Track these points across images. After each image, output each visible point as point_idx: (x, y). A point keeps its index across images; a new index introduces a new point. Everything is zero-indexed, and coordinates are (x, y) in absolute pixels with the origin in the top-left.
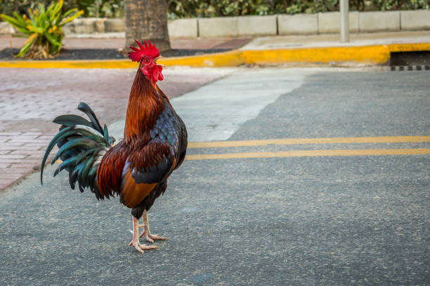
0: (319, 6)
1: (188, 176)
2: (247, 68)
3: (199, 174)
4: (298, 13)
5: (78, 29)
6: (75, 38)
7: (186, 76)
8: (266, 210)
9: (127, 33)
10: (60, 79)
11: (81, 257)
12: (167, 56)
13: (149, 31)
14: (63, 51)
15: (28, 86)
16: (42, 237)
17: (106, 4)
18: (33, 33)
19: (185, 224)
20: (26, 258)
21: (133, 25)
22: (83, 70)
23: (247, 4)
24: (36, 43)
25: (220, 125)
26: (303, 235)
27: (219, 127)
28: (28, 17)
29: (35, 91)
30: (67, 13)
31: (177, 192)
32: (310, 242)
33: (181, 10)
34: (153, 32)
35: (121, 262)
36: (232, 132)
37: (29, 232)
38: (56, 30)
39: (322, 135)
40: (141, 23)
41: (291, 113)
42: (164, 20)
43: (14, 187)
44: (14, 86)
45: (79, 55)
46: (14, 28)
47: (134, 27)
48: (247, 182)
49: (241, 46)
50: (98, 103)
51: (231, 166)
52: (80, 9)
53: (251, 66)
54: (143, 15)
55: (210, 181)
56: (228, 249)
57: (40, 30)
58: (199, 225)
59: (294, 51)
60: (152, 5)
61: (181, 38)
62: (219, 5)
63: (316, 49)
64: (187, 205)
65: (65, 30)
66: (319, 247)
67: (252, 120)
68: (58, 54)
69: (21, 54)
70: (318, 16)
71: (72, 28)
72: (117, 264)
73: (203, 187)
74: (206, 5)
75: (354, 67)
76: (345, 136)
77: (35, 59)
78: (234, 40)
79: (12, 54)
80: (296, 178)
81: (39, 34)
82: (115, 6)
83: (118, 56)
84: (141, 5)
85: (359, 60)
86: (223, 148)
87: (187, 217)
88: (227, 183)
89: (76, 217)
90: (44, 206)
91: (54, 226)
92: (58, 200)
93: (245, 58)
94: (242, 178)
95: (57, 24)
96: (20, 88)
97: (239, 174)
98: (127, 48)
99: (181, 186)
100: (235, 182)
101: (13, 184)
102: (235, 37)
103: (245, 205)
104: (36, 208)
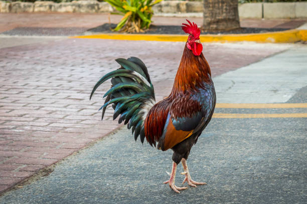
2: (303, 45)
3: (262, 129)
5: (164, 9)
6: (162, 17)
7: (252, 50)
9: (205, 13)
10: (149, 50)
11: (165, 194)
12: (237, 33)
13: (222, 12)
14: (152, 26)
16: (133, 177)
18: (128, 11)
19: (251, 170)
20: (120, 194)
21: (210, 7)
22: (168, 43)
24: (130, 20)
25: (281, 90)
27: (279, 92)
31: (245, 143)
34: (226, 13)
35: (198, 199)
36: (290, 96)
37: (123, 173)
38: (147, 10)
40: (217, 5)
42: (236, 4)
43: (111, 136)
44: (112, 55)
45: (165, 30)
46: (113, 7)
47: (211, 9)
48: (302, 137)
49: (298, 27)
51: (290, 124)
53: (305, 42)
55: (272, 135)
56: (287, 192)
57: (134, 9)
58: (263, 172)
61: (249, 19)
64: (253, 154)
65: (154, 10)
68: (148, 29)
69: (118, 29)
71: (159, 8)
72: (195, 201)
73: (266, 140)
77: (129, 33)
78: (292, 21)
79: (110, 28)
81: (133, 12)
86: (282, 109)
87: (253, 164)
88: (286, 137)
89: (161, 161)
90: (135, 152)
91: (144, 169)
92: (147, 147)
93: (301, 36)
94: (298, 133)
95: (147, 4)
96: (117, 56)
97: (296, 130)
98: (204, 26)
99: (248, 138)
100: (292, 136)
101: (110, 133)
102: (293, 18)
103: (301, 156)
104: (129, 154)
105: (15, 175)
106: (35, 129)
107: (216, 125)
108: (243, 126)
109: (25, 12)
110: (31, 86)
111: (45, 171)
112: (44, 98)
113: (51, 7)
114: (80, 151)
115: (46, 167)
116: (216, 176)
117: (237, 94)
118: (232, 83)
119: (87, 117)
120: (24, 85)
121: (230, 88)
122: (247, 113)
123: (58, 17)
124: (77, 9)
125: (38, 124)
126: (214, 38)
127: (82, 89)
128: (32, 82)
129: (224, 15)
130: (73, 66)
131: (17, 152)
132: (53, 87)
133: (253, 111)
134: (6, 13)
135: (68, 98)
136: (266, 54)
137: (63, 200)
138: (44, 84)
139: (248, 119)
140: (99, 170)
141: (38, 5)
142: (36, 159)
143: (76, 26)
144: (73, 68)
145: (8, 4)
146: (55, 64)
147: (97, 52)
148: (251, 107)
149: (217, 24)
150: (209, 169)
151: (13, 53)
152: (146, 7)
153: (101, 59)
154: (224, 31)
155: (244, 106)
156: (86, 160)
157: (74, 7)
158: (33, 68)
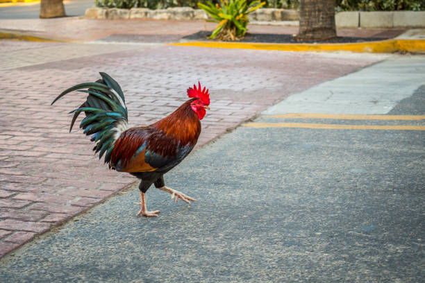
1: (355, 143)
2: (401, 55)
3: (364, 141)
5: (259, 17)
6: (257, 25)
7: (349, 60)
8: (423, 174)
9: (301, 22)
10: (245, 58)
11: (268, 205)
12: (333, 42)
13: (319, 21)
14: (247, 34)
15: (219, 63)
16: (235, 186)
18: (223, 19)
19: (354, 182)
20: (223, 203)
21: (306, 15)
22: (263, 51)
23: (402, 1)
24: (226, 28)
27: (380, 103)
28: (220, 6)
29: (225, 67)
30: (252, 4)
31: (346, 155)
33: (345, 4)
34: (322, 21)
35: (300, 210)
36: (391, 108)
37: (224, 182)
38: (242, 17)
40: (313, 13)
42: (332, 12)
43: (211, 145)
44: (208, 62)
45: (261, 38)
46: (208, 15)
47: (307, 17)
48: (405, 150)
49: (395, 37)
50: (277, 79)
51: (392, 136)
52: (262, 1)
53: (403, 52)
54: (314, 7)
55: (374, 147)
56: (392, 205)
57: (229, 17)
58: (366, 184)
61: (344, 28)
62: (378, 1)
64: (355, 166)
65: (249, 17)
67: (408, 98)
68: (243, 38)
69: (213, 36)
71: (254, 16)
72: (298, 212)
73: (368, 152)
77: (224, 41)
78: (389, 31)
79: (206, 36)
81: (228, 20)
83: (292, 40)
86: (383, 121)
87: (356, 176)
88: (389, 150)
89: (263, 171)
90: (236, 161)
91: (245, 178)
92: (247, 157)
93: (399, 46)
94: (401, 146)
95: (243, 12)
96: (213, 64)
97: (398, 142)
98: (300, 34)
99: (349, 150)
100: (395, 149)
101: (210, 141)
102: (390, 28)
103: (405, 169)
104: (230, 162)
105: (119, 181)
107: (316, 136)
108: (344, 137)
109: (121, 19)
112: (143, 106)
113: (146, 13)
116: (319, 188)
117: (336, 104)
118: (330, 93)
121: (328, 98)
122: (347, 124)
123: (154, 24)
124: (172, 16)
126: (310, 47)
128: (131, 89)
129: (321, 23)
130: (170, 73)
132: (151, 93)
133: (353, 122)
134: (102, 19)
135: (167, 106)
136: (364, 64)
137: (166, 207)
138: (142, 91)
139: (348, 130)
140: (200, 178)
141: (134, 12)
143: (172, 33)
144: (170, 75)
145: (105, 11)
146: (153, 71)
147: (193, 60)
148: (351, 119)
149: (313, 33)
150: (311, 180)
151: (111, 59)
152: (241, 15)
153: (197, 66)
154: (319, 41)
155: (343, 117)
156: (188, 168)
157: (169, 14)
158: (131, 75)
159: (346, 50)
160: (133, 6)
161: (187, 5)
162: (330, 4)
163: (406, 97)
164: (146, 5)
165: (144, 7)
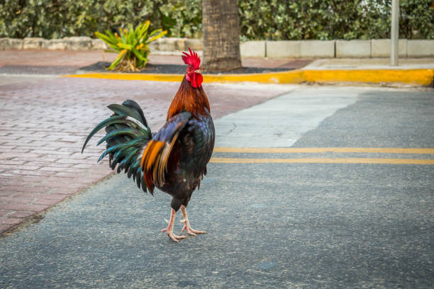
0: (372, 34)
1: (257, 177)
2: (308, 86)
3: (266, 175)
4: (353, 39)
5: (162, 47)
6: (159, 55)
7: (255, 91)
8: (326, 209)
9: (204, 52)
10: (145, 90)
11: (163, 243)
12: (238, 73)
13: (223, 51)
14: (149, 65)
15: (117, 95)
16: (129, 224)
17: (187, 25)
18: (122, 49)
19: (254, 218)
20: (115, 243)
21: (209, 45)
22: (165, 83)
23: (309, 30)
24: (125, 58)
25: (284, 134)
26: (358, 232)
28: (119, 35)
30: (152, 33)
31: (247, 190)
32: (364, 237)
33: (251, 32)
34: (227, 51)
35: (197, 249)
36: (295, 141)
37: (118, 220)
38: (143, 47)
39: (374, 145)
40: (217, 43)
41: (348, 126)
42: (237, 42)
43: (105, 181)
44: (106, 95)
45: (163, 69)
46: (106, 45)
47: (211, 47)
48: (308, 183)
49: (304, 66)
51: (295, 169)
52: (164, 30)
53: (311, 83)
54: (219, 36)
55: (276, 182)
56: (292, 241)
57: (129, 47)
58: (266, 220)
59: (349, 72)
60: (227, 28)
61: (251, 58)
62: (285, 30)
63: (369, 71)
64: (256, 202)
65: (151, 47)
66: (372, 242)
67: (313, 130)
68: (144, 69)
69: (112, 67)
70: (371, 43)
71: (156, 46)
72: (195, 251)
73: (270, 187)
74: (273, 29)
75: (402, 88)
76: (394, 147)
77: (124, 72)
78: (297, 61)
79: (104, 67)
80: (351, 181)
81: (128, 50)
82: (194, 28)
84: (217, 27)
85: (407, 81)
86: (287, 153)
87: (256, 212)
88: (292, 184)
89: (159, 208)
90: (131, 198)
91: (140, 216)
93: (306, 77)
94: (304, 180)
95: (144, 42)
96: (111, 96)
97: (301, 176)
99: (250, 185)
100: (298, 183)
101: (104, 178)
102: (297, 58)
103: (307, 203)
104: (125, 200)
105: (4, 222)
106: (24, 173)
107: (216, 170)
108: (245, 171)
109: (14, 49)
110: (21, 128)
111: (35, 217)
112: (34, 141)
113: (41, 43)
114: (72, 197)
115: (37, 213)
116: (217, 225)
117: (239, 137)
118: (233, 126)
119: (80, 161)
120: (13, 127)
121: (231, 131)
122: (250, 158)
123: (48, 55)
124: (69, 46)
125: (28, 168)
126: (214, 78)
127: (76, 131)
128: (22, 123)
129: (225, 53)
130: (65, 106)
131: (6, 198)
132: (43, 128)
133: (255, 155)
135: (60, 140)
136: (268, 95)
138: (34, 125)
139: (251, 164)
140: (92, 217)
141: (27, 42)
142: (26, 205)
143: (68, 64)
144: (64, 109)
146: (46, 105)
147: (90, 92)
148: (253, 152)
149: (218, 64)
150: (209, 217)
151: (1, 93)
152: (142, 45)
153: (95, 99)
154: (224, 71)
155: (246, 150)
156: (79, 207)
157: (65, 44)
158: (22, 109)
159: (251, 80)
160: (26, 36)
161: (85, 35)
162: (234, 33)
163: (310, 129)
164: (41, 34)
165: (39, 37)
